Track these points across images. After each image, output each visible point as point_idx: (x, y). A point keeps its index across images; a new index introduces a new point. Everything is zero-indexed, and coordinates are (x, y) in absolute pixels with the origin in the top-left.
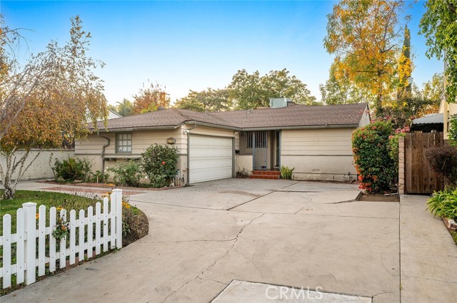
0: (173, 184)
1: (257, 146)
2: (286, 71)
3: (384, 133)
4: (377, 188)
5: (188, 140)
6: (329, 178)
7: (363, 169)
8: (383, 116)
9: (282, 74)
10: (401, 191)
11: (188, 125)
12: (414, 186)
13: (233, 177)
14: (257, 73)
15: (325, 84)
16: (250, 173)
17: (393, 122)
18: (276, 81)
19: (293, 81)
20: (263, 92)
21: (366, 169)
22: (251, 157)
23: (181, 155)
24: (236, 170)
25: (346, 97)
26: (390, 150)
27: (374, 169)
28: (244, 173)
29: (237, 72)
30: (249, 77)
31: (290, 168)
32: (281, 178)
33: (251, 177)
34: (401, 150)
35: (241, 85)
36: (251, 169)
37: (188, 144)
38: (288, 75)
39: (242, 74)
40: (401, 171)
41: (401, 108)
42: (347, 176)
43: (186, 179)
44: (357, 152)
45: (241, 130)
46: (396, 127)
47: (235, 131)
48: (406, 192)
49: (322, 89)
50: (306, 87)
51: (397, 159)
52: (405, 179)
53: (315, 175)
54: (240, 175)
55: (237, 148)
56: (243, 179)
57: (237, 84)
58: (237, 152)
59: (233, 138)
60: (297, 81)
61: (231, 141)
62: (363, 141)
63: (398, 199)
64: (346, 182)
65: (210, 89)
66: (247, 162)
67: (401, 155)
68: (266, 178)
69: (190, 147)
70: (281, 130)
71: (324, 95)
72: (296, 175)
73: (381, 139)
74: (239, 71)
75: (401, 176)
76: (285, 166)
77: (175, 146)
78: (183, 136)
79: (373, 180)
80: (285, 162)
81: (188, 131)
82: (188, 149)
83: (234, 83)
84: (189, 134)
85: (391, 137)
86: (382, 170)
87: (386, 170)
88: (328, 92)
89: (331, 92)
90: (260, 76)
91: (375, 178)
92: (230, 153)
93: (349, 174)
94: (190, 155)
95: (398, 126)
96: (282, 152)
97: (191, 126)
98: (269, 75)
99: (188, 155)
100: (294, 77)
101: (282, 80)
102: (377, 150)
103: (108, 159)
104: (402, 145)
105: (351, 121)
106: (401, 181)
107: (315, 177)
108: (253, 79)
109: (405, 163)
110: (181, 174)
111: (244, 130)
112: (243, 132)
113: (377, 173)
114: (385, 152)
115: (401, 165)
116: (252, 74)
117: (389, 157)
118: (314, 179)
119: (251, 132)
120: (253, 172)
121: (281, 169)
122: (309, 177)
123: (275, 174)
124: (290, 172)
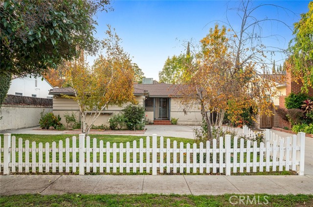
12: (263, 124)
15: (161, 71)
16: (152, 122)
22: (153, 112)
28: (149, 122)
31: (176, 119)
32: (172, 124)
33: (153, 124)
36: (153, 119)
52: (260, 122)
66: (150, 116)
70: (170, 98)
72: (179, 122)
76: (173, 118)
80: (173, 115)
91: (248, 122)
96: (172, 110)
107: (189, 123)
113: (248, 119)
115: (259, 116)
120: (154, 121)
121: (171, 119)
122: (186, 123)
123: (167, 122)
124: (176, 121)
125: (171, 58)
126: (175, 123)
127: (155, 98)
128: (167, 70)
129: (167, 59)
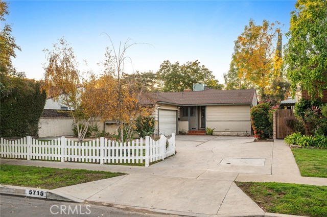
1: (191, 115)
2: (198, 62)
3: (266, 109)
4: (263, 136)
5: (158, 112)
6: (235, 134)
7: (256, 127)
8: (265, 99)
9: (195, 64)
10: (274, 138)
11: (159, 104)
12: (280, 135)
13: (177, 134)
14: (178, 63)
16: (187, 132)
17: (270, 102)
18: (191, 69)
19: (203, 69)
20: (182, 77)
21: (258, 127)
22: (188, 122)
23: (155, 121)
24: (179, 130)
25: (241, 83)
26: (269, 118)
27: (261, 127)
28: (183, 132)
29: (163, 62)
30: (172, 66)
31: (212, 129)
32: (207, 134)
33: (188, 134)
34: (274, 118)
35: (166, 72)
36: (188, 130)
38: (199, 65)
39: (166, 63)
40: (274, 128)
41: (275, 94)
42: (245, 133)
44: (253, 119)
45: (181, 106)
46: (272, 105)
47: (178, 106)
48: (277, 138)
49: (225, 77)
50: (212, 74)
51: (273, 122)
52: (276, 132)
54: (181, 133)
55: (179, 117)
56: (183, 136)
57: (163, 71)
58: (179, 119)
59: (177, 111)
60: (206, 69)
61: (175, 112)
62: (256, 114)
63: (273, 141)
64: (245, 136)
65: (138, 72)
66: (185, 126)
67: (274, 120)
68: (198, 135)
69: (159, 116)
70: (206, 106)
71: (226, 80)
72: (215, 133)
73: (265, 112)
74: (165, 61)
75: (274, 130)
76: (209, 128)
78: (156, 110)
79: (261, 133)
80: (209, 125)
81: (159, 108)
82: (158, 118)
83: (161, 70)
85: (270, 111)
86: (265, 128)
87: (267, 128)
88: (228, 79)
89: (230, 79)
90: (180, 65)
91: (262, 132)
92: (175, 120)
93: (247, 132)
94: (160, 121)
95: (273, 105)
96: (207, 119)
97: (161, 105)
98: (186, 64)
99: (158, 121)
100: (203, 66)
101: (195, 68)
102: (263, 118)
103: (107, 124)
104: (274, 115)
105: (248, 101)
106: (274, 133)
107: (226, 133)
109: (276, 124)
111: (183, 106)
112: (183, 107)
113: (263, 129)
114: (267, 119)
115: (274, 125)
116: (174, 64)
117: (268, 121)
118: (226, 135)
119: (188, 107)
120: (189, 131)
121: (206, 129)
122: (223, 133)
123: (202, 132)
124: (212, 131)
126: (210, 134)
127: (190, 107)
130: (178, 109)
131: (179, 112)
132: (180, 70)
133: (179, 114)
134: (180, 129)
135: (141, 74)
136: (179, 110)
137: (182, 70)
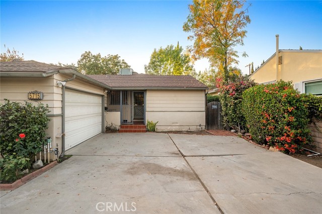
0: (40, 163)
1: (124, 103)
2: (118, 56)
5: (63, 95)
6: (185, 129)
9: (116, 57)
11: (63, 75)
13: (103, 132)
14: (99, 55)
15: (147, 65)
16: (118, 128)
18: (112, 61)
19: (123, 63)
22: (119, 113)
23: (53, 116)
24: (105, 126)
28: (112, 128)
30: (94, 56)
31: (154, 122)
32: (148, 131)
33: (119, 131)
35: (87, 62)
36: (119, 124)
37: (63, 101)
38: (120, 59)
39: (88, 54)
42: (198, 127)
43: (60, 150)
45: (111, 88)
47: (104, 89)
53: (174, 127)
54: (109, 130)
55: (106, 105)
57: (84, 60)
58: (106, 109)
59: (102, 96)
60: (125, 63)
61: (101, 98)
66: (115, 118)
69: (66, 104)
70: (146, 90)
71: (146, 71)
72: (159, 128)
74: (86, 52)
76: (150, 121)
77: (44, 104)
78: (56, 90)
80: (149, 117)
81: (64, 83)
82: (63, 108)
83: (82, 60)
84: (64, 88)
90: (101, 57)
92: (100, 109)
93: (200, 126)
94: (66, 115)
96: (147, 109)
98: (107, 57)
99: (62, 116)
100: (123, 60)
101: (116, 61)
107: (174, 129)
108: (97, 58)
110: (53, 144)
111: (113, 88)
118: (174, 130)
119: (119, 91)
120: (121, 126)
121: (146, 123)
122: (169, 128)
123: (140, 127)
124: (155, 126)
125: (157, 50)
126: (153, 129)
127: (122, 90)
128: (153, 64)
129: (153, 51)
130: (104, 93)
131: (106, 99)
132: (101, 61)
133: (106, 102)
134: (108, 123)
135: (63, 66)
136: (106, 96)
137: (103, 62)
